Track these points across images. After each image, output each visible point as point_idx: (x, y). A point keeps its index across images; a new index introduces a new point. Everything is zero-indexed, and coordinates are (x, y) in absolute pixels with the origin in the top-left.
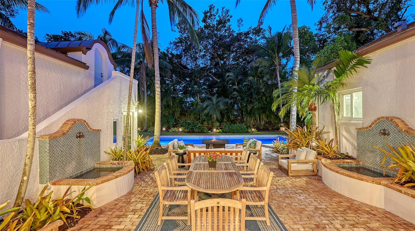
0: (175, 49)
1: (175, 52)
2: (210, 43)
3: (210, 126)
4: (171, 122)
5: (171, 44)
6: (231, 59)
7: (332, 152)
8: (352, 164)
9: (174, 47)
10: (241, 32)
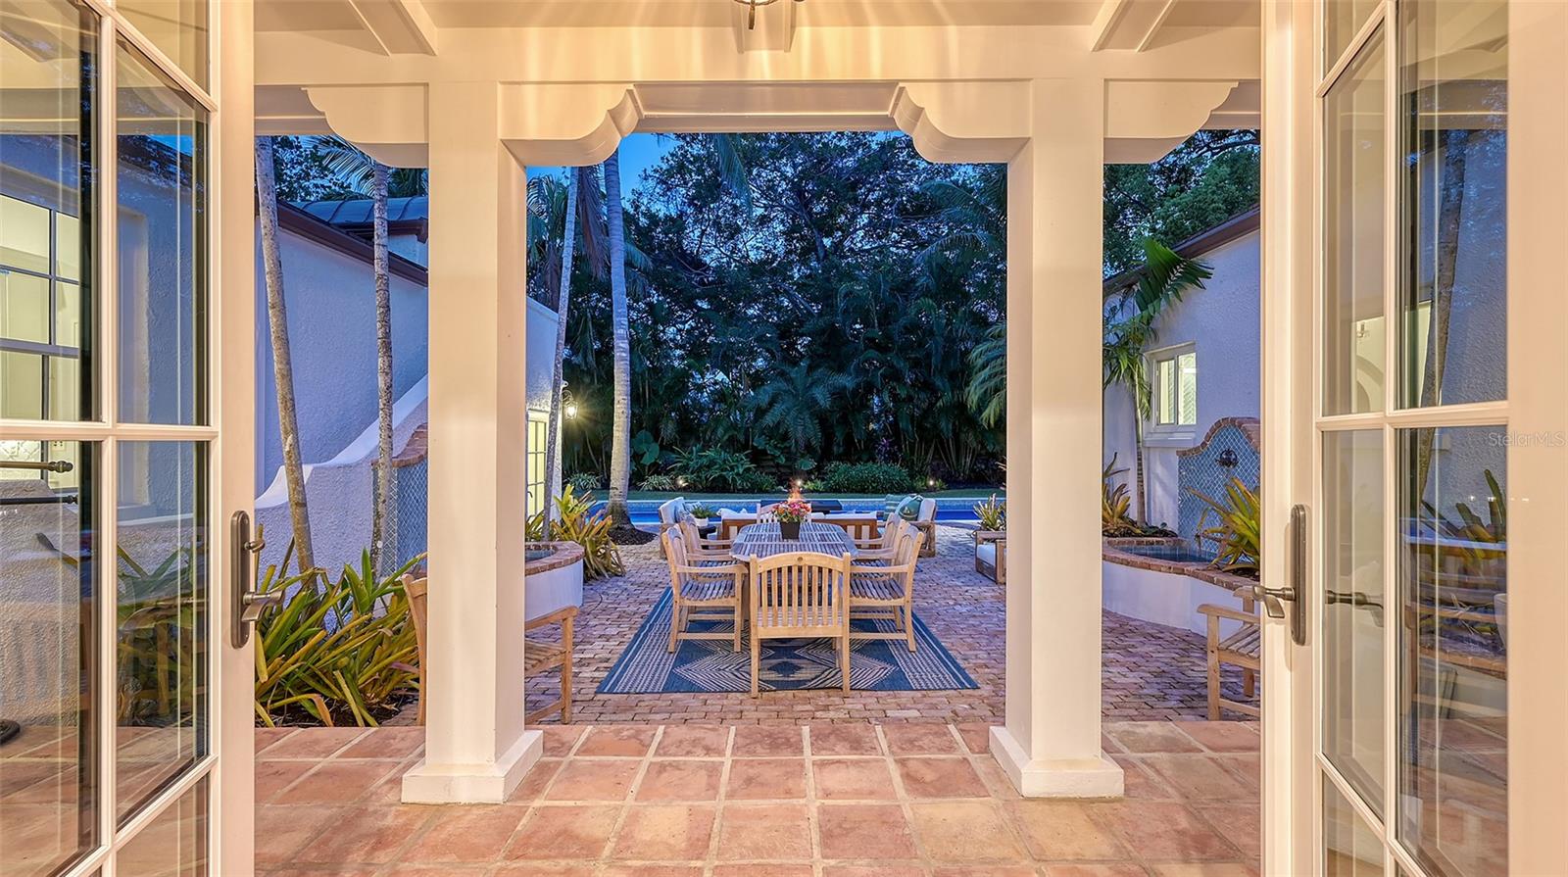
0: (662, 198)
1: (660, 209)
2: (784, 177)
3: (783, 470)
4: (647, 455)
5: (646, 179)
6: (861, 233)
7: (1115, 518)
8: (1162, 547)
9: (657, 190)
10: (895, 139)
